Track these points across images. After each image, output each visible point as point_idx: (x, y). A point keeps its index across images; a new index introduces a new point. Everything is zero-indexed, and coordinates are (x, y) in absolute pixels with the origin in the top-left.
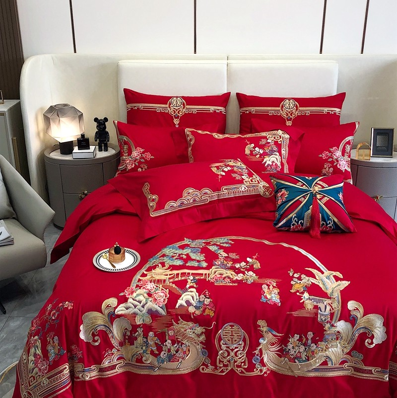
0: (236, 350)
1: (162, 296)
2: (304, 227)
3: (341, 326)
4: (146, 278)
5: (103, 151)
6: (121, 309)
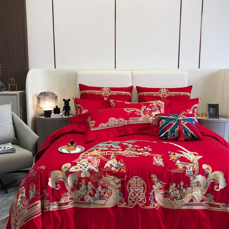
0: (139, 192)
1: (96, 162)
2: (175, 137)
3: (200, 178)
4: (87, 154)
6: (73, 169)
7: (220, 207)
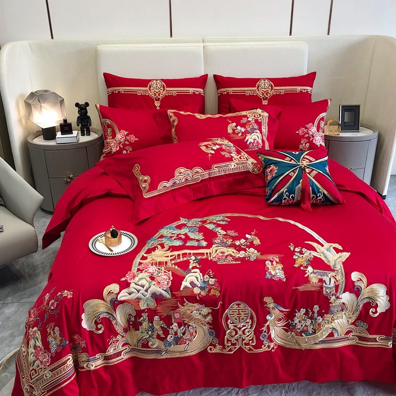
0: (243, 328)
1: (165, 278)
2: (295, 201)
3: (346, 297)
4: (146, 260)
5: (86, 136)
6: (124, 294)
7: (377, 341)
